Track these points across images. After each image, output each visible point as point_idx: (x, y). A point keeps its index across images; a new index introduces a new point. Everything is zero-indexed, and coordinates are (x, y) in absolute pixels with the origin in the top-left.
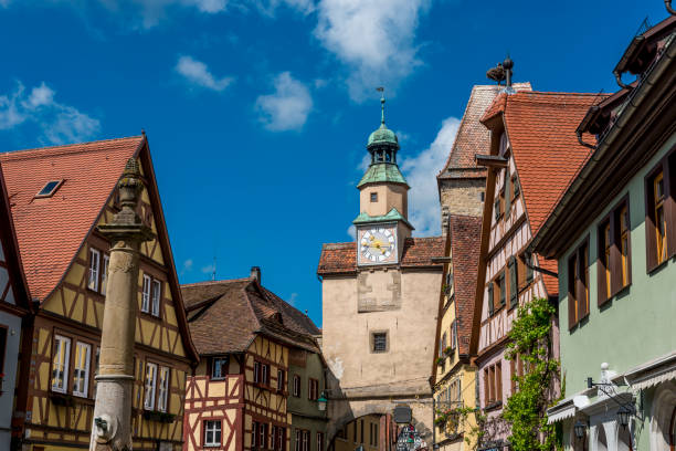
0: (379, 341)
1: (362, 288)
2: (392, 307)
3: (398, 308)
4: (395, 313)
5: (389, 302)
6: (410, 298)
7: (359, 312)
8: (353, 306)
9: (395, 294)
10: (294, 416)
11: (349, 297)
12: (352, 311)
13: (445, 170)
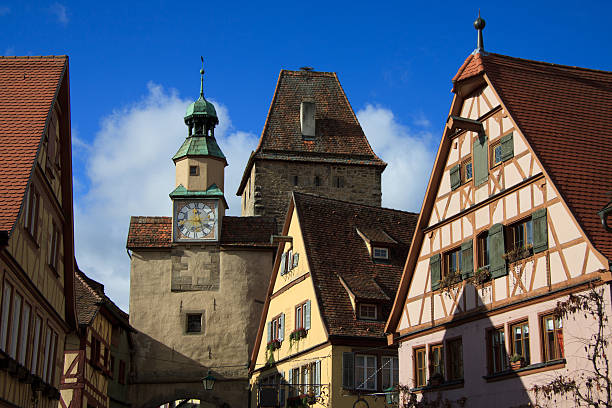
0: (193, 322)
1: (177, 265)
2: (209, 287)
3: (216, 288)
4: (212, 293)
5: (206, 282)
6: (228, 278)
7: (172, 291)
8: (166, 282)
9: (212, 272)
10: (111, 399)
11: (162, 274)
12: (164, 289)
13: (259, 150)
